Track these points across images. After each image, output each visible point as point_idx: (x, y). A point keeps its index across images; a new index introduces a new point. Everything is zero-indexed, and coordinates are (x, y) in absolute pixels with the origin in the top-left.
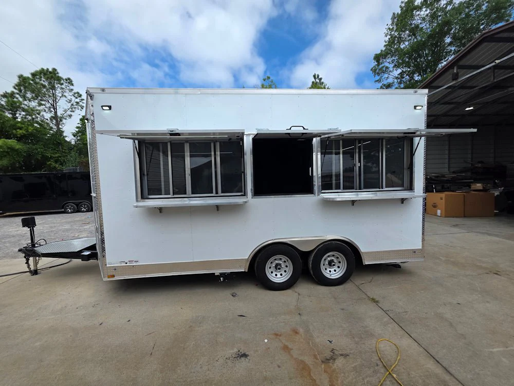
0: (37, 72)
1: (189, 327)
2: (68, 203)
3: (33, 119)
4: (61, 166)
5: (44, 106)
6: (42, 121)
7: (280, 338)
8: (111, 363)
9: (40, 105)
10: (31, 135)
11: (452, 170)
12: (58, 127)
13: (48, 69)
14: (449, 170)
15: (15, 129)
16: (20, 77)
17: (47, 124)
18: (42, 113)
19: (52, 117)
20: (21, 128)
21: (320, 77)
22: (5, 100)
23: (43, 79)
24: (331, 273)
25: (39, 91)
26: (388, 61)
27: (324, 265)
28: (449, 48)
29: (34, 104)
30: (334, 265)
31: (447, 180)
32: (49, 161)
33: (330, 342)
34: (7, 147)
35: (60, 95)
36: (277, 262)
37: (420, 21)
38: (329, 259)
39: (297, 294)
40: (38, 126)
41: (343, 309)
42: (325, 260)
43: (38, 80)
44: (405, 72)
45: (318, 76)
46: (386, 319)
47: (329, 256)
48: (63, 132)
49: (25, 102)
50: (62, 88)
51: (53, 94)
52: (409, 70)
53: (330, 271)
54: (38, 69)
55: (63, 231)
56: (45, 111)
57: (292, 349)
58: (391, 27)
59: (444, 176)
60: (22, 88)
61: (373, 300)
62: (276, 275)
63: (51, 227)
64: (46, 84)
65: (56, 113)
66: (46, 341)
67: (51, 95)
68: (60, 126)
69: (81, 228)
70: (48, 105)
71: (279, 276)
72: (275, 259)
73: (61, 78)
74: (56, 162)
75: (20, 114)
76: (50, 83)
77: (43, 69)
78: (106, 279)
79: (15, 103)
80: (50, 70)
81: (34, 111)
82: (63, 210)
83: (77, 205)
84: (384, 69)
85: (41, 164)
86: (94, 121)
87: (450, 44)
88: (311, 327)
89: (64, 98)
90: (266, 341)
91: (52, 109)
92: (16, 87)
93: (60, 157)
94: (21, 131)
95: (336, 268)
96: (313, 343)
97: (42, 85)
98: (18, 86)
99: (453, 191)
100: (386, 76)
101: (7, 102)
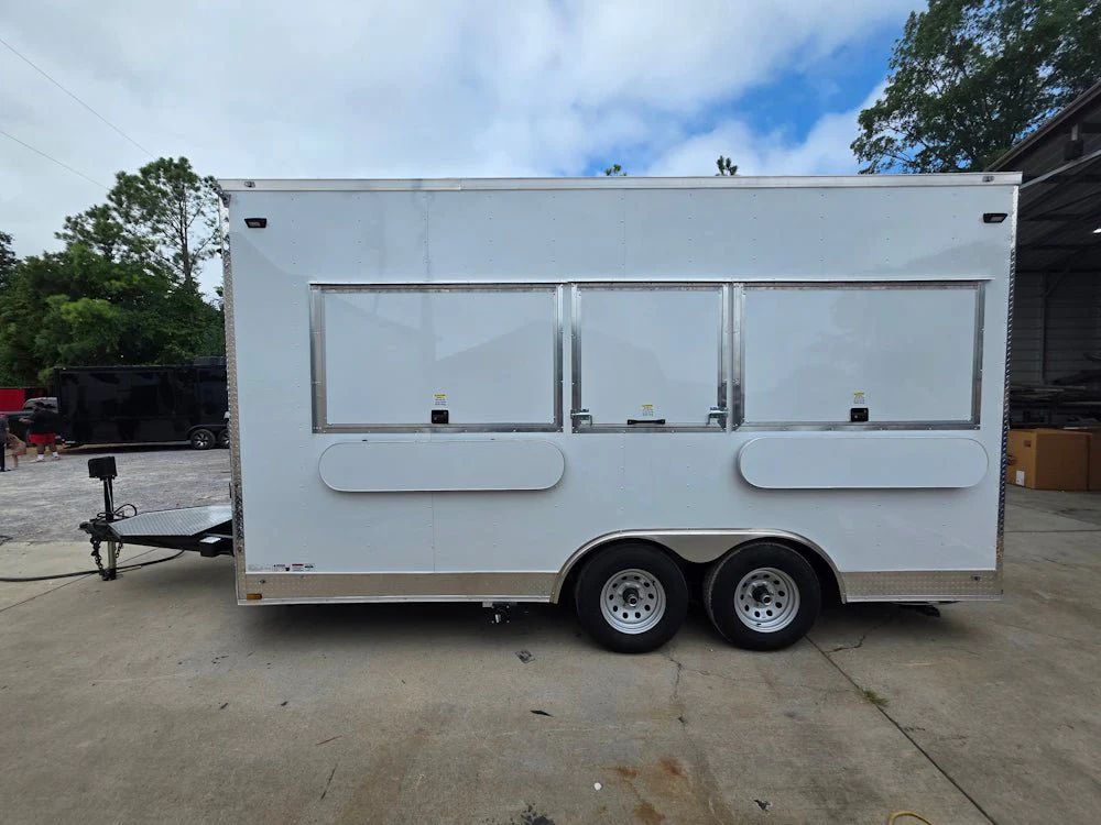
0: (151, 166)
1: (417, 733)
2: (198, 428)
3: (142, 258)
4: (191, 354)
5: (163, 234)
6: (159, 263)
7: (634, 781)
8: (231, 809)
9: (155, 230)
10: (137, 290)
11: (1053, 376)
12: (188, 275)
13: (171, 160)
14: (1044, 377)
15: (109, 280)
16: (121, 176)
17: (169, 268)
18: (158, 248)
19: (177, 254)
20: (118, 278)
21: (732, 165)
22: (92, 221)
23: (162, 180)
24: (760, 618)
25: (155, 205)
26: (893, 125)
27: (742, 598)
28: (1048, 91)
29: (143, 229)
30: (768, 600)
31: (1037, 401)
32: (168, 344)
33: (763, 806)
34: (92, 314)
35: (194, 211)
36: (628, 584)
37: (976, 31)
38: (754, 584)
39: (675, 665)
40: (152, 274)
41: (791, 715)
42: (745, 585)
43: (153, 182)
44: (933, 150)
45: (729, 162)
46: (909, 753)
47: (754, 578)
48: (197, 285)
49: (129, 226)
50: (198, 198)
51: (181, 209)
52: (943, 144)
53: (757, 614)
54: (154, 159)
55: (183, 487)
56: (165, 243)
57: (664, 817)
58: (906, 47)
59: (1029, 391)
60: (123, 198)
61: (870, 697)
62: (625, 615)
63: (162, 477)
64: (168, 189)
65: (185, 246)
66: (104, 739)
67: (177, 211)
68: (192, 274)
69: (217, 481)
70: (171, 231)
71: (632, 617)
72: (625, 578)
73: (196, 177)
74: (183, 344)
75: (119, 250)
76: (175, 187)
77: (162, 160)
78: (242, 603)
79: (110, 227)
80: (176, 161)
81: (143, 243)
82: (189, 442)
83: (216, 433)
84: (883, 143)
85: (154, 349)
86: (229, 253)
87: (1051, 81)
88: (711, 760)
89: (201, 217)
90: (598, 786)
91: (178, 240)
92: (113, 197)
93: (190, 335)
94: (118, 284)
95: (770, 606)
96: (716, 805)
97: (160, 190)
98: (116, 194)
99: (1055, 427)
100: (886, 159)
101: (96, 226)
